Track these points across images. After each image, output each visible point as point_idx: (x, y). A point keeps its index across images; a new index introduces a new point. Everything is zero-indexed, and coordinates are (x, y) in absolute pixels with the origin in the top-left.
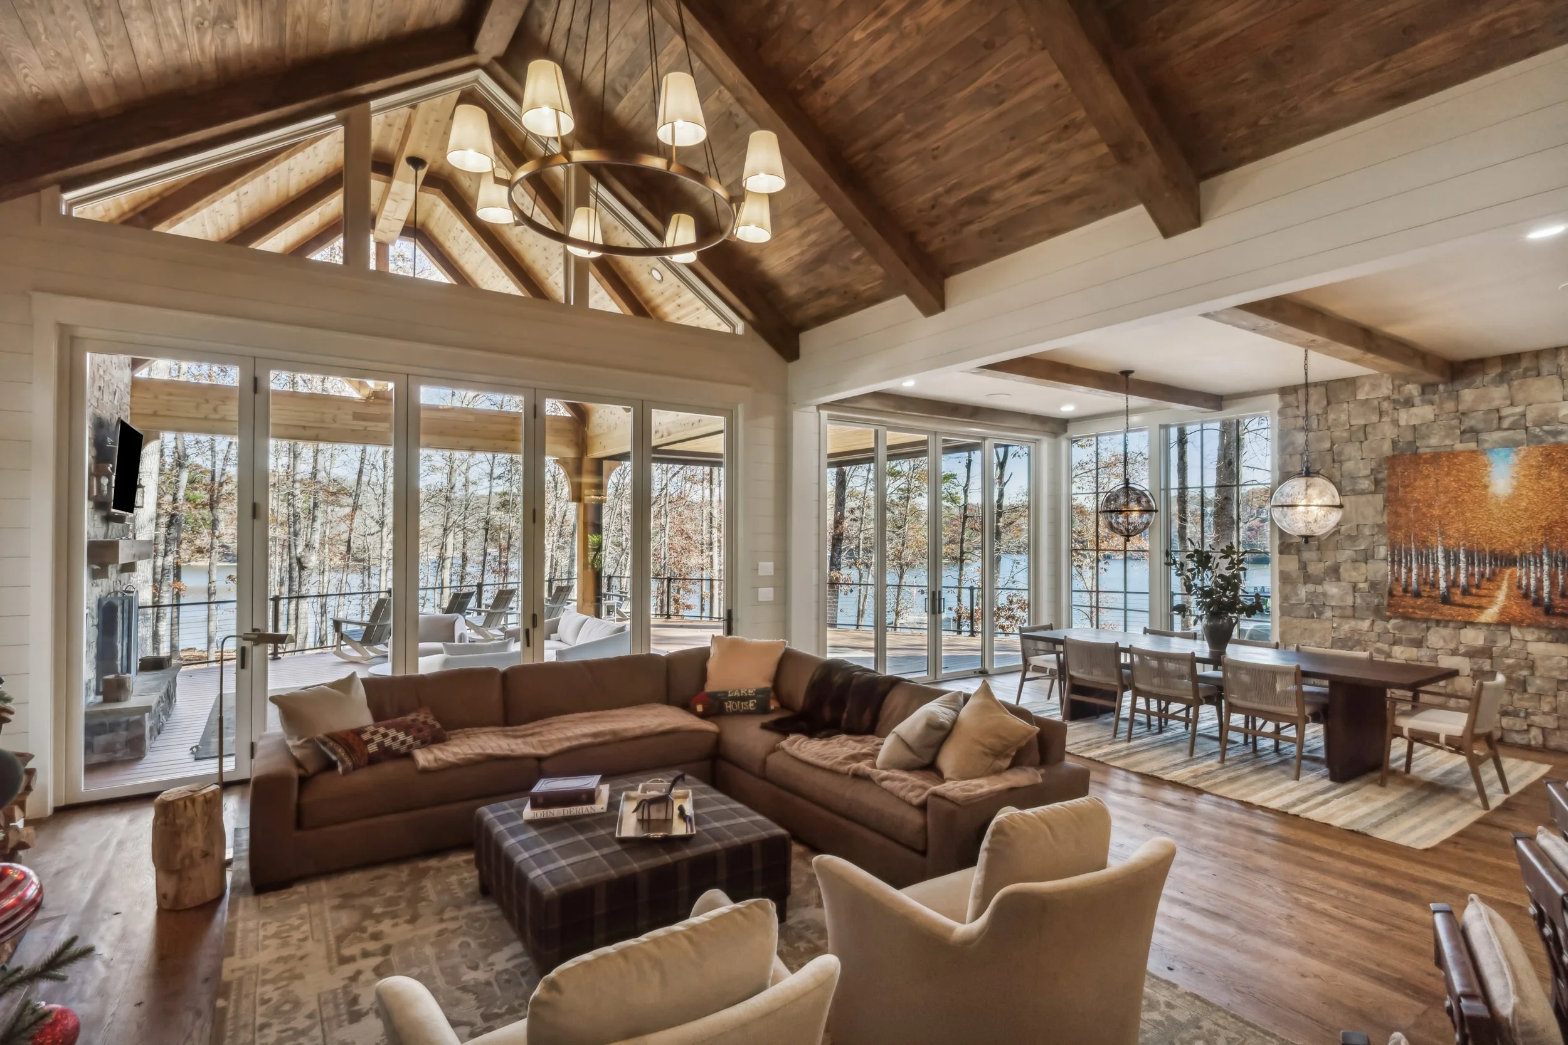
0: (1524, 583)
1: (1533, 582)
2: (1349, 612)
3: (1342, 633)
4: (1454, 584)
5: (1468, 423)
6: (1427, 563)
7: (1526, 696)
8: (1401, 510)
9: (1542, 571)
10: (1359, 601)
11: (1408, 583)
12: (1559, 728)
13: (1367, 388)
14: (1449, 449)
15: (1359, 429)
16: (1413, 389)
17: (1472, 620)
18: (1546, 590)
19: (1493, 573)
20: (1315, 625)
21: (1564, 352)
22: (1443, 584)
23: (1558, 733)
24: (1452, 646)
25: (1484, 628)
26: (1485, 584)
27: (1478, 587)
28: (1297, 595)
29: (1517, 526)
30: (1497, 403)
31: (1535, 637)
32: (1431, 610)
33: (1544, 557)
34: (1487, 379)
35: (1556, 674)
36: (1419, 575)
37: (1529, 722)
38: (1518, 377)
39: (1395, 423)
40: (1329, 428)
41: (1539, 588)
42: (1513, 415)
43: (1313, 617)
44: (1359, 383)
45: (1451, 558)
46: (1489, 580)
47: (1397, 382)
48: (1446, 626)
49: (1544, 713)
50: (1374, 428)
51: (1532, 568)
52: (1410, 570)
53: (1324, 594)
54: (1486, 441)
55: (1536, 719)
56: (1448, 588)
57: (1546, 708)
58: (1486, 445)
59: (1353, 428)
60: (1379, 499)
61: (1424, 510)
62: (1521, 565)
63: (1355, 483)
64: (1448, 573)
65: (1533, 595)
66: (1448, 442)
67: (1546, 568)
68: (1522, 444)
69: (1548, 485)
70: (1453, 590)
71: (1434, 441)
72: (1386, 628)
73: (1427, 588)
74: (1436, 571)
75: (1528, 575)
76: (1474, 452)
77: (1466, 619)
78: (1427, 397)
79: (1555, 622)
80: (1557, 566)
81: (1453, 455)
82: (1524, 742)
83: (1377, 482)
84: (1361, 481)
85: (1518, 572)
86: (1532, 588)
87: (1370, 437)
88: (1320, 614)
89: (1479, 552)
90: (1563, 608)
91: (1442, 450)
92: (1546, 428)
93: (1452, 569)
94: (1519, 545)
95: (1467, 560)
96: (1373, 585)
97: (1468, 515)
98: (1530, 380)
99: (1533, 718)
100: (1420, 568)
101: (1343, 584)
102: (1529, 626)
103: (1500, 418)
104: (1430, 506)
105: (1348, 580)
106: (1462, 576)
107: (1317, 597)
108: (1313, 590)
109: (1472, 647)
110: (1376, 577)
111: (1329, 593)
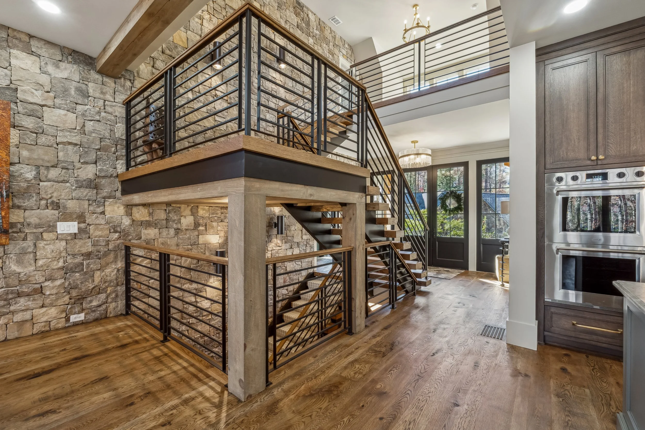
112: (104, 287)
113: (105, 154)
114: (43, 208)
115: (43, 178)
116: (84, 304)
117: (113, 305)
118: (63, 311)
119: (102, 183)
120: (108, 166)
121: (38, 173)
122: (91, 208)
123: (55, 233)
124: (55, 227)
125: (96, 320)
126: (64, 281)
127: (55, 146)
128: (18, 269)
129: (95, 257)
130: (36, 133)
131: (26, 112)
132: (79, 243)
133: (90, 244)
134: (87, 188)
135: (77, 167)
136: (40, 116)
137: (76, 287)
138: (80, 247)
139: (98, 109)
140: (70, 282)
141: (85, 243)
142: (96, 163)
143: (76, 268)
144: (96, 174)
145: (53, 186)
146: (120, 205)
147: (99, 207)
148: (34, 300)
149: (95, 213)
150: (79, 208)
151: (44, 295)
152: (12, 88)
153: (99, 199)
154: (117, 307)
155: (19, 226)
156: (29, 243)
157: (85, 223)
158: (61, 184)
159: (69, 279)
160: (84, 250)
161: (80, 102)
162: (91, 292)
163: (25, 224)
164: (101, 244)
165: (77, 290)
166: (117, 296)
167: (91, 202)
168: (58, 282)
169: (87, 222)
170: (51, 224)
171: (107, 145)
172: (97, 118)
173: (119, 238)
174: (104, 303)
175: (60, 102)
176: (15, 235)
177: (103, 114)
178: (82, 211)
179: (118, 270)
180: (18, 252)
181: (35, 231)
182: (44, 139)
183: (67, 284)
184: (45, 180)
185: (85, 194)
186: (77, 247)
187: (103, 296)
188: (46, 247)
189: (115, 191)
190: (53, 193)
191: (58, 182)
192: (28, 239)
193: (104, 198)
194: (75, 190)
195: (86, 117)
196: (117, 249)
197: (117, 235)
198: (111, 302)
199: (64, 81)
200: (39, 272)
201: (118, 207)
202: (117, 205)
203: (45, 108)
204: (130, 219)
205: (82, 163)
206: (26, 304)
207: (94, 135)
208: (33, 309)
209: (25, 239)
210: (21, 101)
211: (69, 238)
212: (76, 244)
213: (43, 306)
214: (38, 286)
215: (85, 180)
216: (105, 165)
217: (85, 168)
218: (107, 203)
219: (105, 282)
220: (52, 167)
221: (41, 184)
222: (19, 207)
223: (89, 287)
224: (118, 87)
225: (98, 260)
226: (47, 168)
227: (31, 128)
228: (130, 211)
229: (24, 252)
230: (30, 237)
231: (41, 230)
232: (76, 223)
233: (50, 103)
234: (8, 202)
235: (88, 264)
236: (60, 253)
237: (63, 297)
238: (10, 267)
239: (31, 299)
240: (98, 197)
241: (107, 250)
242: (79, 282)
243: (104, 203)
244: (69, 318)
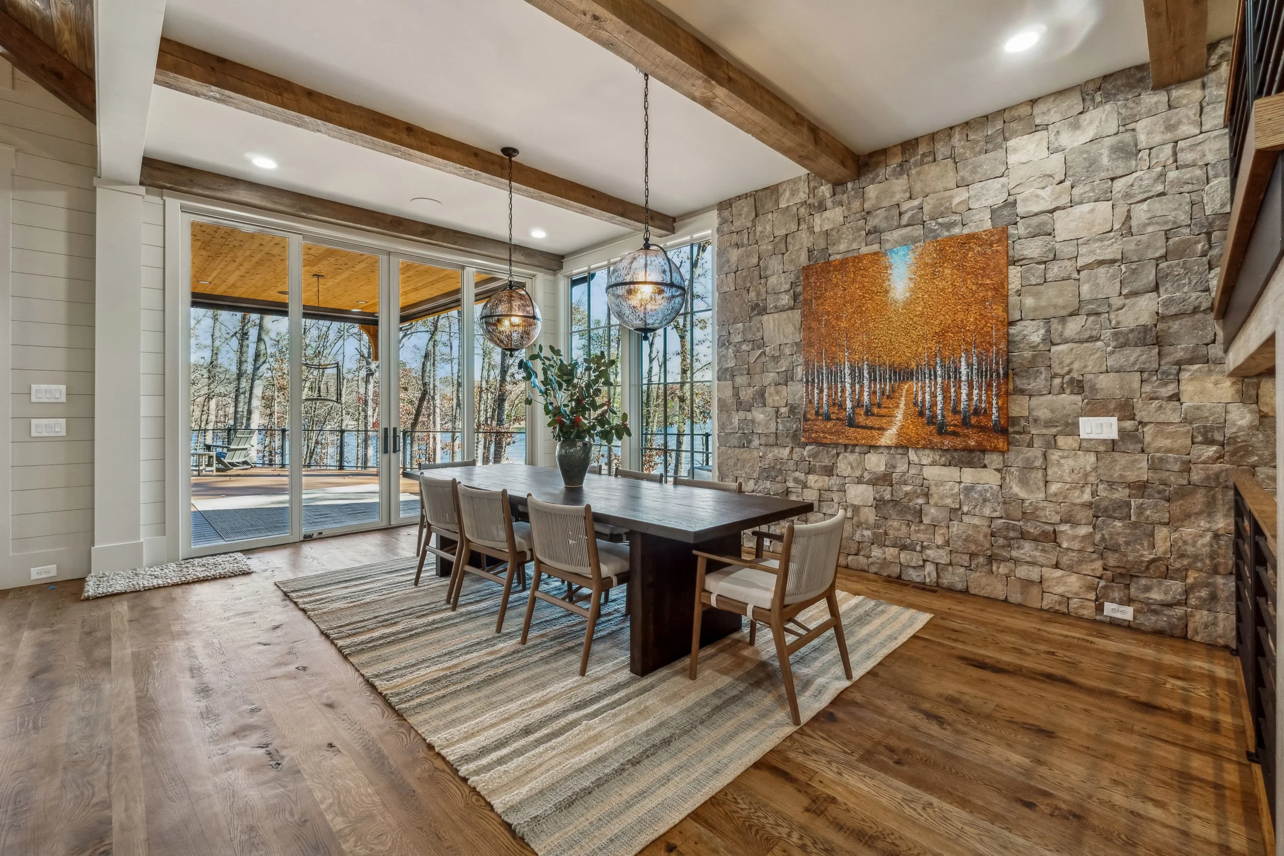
0: (920, 399)
1: (927, 397)
2: (772, 440)
3: (767, 462)
4: (858, 404)
5: (873, 222)
6: (836, 382)
7: (922, 527)
8: (815, 325)
9: (936, 384)
10: (780, 427)
11: (820, 407)
12: (951, 564)
13: (788, 194)
14: (856, 254)
15: (781, 240)
16: (825, 190)
17: (873, 443)
18: (939, 406)
19: (893, 390)
20: (745, 454)
21: (957, 129)
22: (849, 404)
23: (950, 568)
24: (858, 473)
25: (886, 451)
26: (885, 402)
27: (879, 406)
28: (731, 423)
29: (914, 334)
30: (897, 198)
31: (930, 460)
32: (837, 433)
33: (938, 368)
34: (889, 169)
35: (948, 501)
36: (829, 396)
37: (925, 557)
38: (916, 165)
39: (811, 229)
40: (757, 243)
41: (934, 404)
42: (911, 209)
43: (744, 446)
44: (781, 190)
45: (856, 375)
46: (889, 397)
47: (812, 185)
48: (853, 452)
49: (938, 547)
50: (793, 238)
51: (927, 381)
52: (821, 391)
53: (753, 421)
54: (888, 241)
55: (930, 553)
56: (853, 408)
57: (939, 541)
58: (888, 246)
59: (777, 240)
60: (797, 315)
61: (834, 323)
62: (917, 379)
63: (778, 300)
64: (853, 391)
65: (927, 412)
66: (855, 246)
67: (939, 380)
68: (920, 241)
69: (941, 285)
70: (858, 410)
71: (842, 247)
72: (802, 455)
73: (836, 409)
74: (843, 391)
75: (923, 388)
76: (876, 254)
77: (870, 443)
78: (838, 197)
79: (947, 442)
80: (949, 378)
81: (859, 259)
82: (918, 580)
83: (795, 297)
84: (782, 296)
85: (915, 386)
86: (927, 405)
87: (790, 248)
88: (749, 442)
89: (880, 366)
90: (955, 425)
91: (850, 255)
92: (940, 220)
93: (857, 386)
94: (916, 355)
95: (870, 376)
96: (793, 409)
97: (871, 325)
98: (926, 167)
99: (928, 552)
100: (829, 388)
101: (768, 409)
102: (924, 447)
103: (900, 214)
104: (838, 318)
105: (771, 405)
106: (866, 394)
107: (747, 425)
108: (743, 417)
109: (875, 473)
110: (794, 400)
111: (757, 420)
112: (1178, 565)
113: (1178, 264)
114: (1056, 392)
115: (1057, 339)
116: (1132, 590)
117: (1201, 616)
118: (1091, 588)
119: (1172, 330)
120: (1186, 289)
121: (1048, 331)
122: (1147, 388)
123: (1076, 437)
124: (1076, 425)
125: (1159, 633)
126: (1091, 530)
127: (1075, 275)
128: (1022, 494)
129: (1156, 495)
130: (1045, 263)
131: (1029, 233)
132: (1122, 460)
133: (1144, 464)
134: (1136, 345)
135: (1114, 307)
136: (1049, 231)
137: (1115, 549)
138: (1124, 469)
139: (1159, 169)
140: (1103, 535)
141: (1135, 461)
142: (1156, 289)
143: (1114, 510)
144: (1157, 313)
145: (1072, 350)
146: (1220, 377)
147: (1165, 384)
148: (1043, 551)
149: (1157, 399)
150: (1121, 388)
151: (1060, 546)
152: (1010, 203)
153: (1164, 368)
154: (1215, 624)
155: (1023, 423)
156: (1035, 453)
157: (1133, 419)
158: (1086, 345)
159: (1102, 529)
160: (1132, 476)
161: (1119, 172)
162: (1147, 568)
163: (1031, 419)
164: (1169, 467)
165: (1116, 555)
166: (1213, 597)
167: (1145, 375)
168: (1084, 530)
169: (1137, 418)
170: (1070, 421)
171: (1182, 241)
172: (1159, 188)
173: (1220, 457)
174: (1179, 603)
175: (1082, 191)
176: (1017, 436)
177: (1172, 175)
178: (1126, 394)
179: (1216, 536)
180: (1020, 464)
181: (1044, 431)
182: (1056, 270)
183: (1098, 537)
184: (1059, 341)
185: (1132, 359)
186: (1117, 468)
187: (1176, 587)
188: (1062, 461)
189: (1207, 345)
190: (1072, 363)
191: (1081, 342)
192: (1035, 445)
193: (1179, 363)
194: (1113, 352)
195: (1131, 197)
196: (1213, 484)
197: (1211, 451)
198: (1196, 607)
199: (1087, 147)
200: (1051, 505)
201: (1216, 383)
202: (1213, 378)
203: (1056, 214)
204: (1251, 411)
205: (1127, 296)
206: (1032, 553)
207: (1150, 229)
208: (1042, 566)
209: (1030, 445)
210: (1022, 218)
211: (1102, 448)
212: (1114, 461)
213: (1057, 566)
214: (1050, 528)
215: (1132, 331)
216: (1179, 288)
217: (1134, 304)
218: (1185, 376)
219: (1182, 556)
220: (1071, 315)
221: (1054, 349)
222: (1022, 392)
223: (1142, 555)
224: (1210, 93)
225: (1163, 502)
226: (1063, 319)
227: (1036, 256)
228: (1253, 392)
229: (1028, 467)
230: (1037, 443)
231: (1054, 431)
232: (1114, 420)
233: (1065, 200)
234: (1007, 383)
235: (1140, 507)
236: (1086, 475)
237: (1092, 561)
238: (1011, 488)
239: (1040, 548)
240: (1163, 362)
241: (1185, 482)
242: (1121, 540)
243: (1178, 374)
244: (1102, 605)
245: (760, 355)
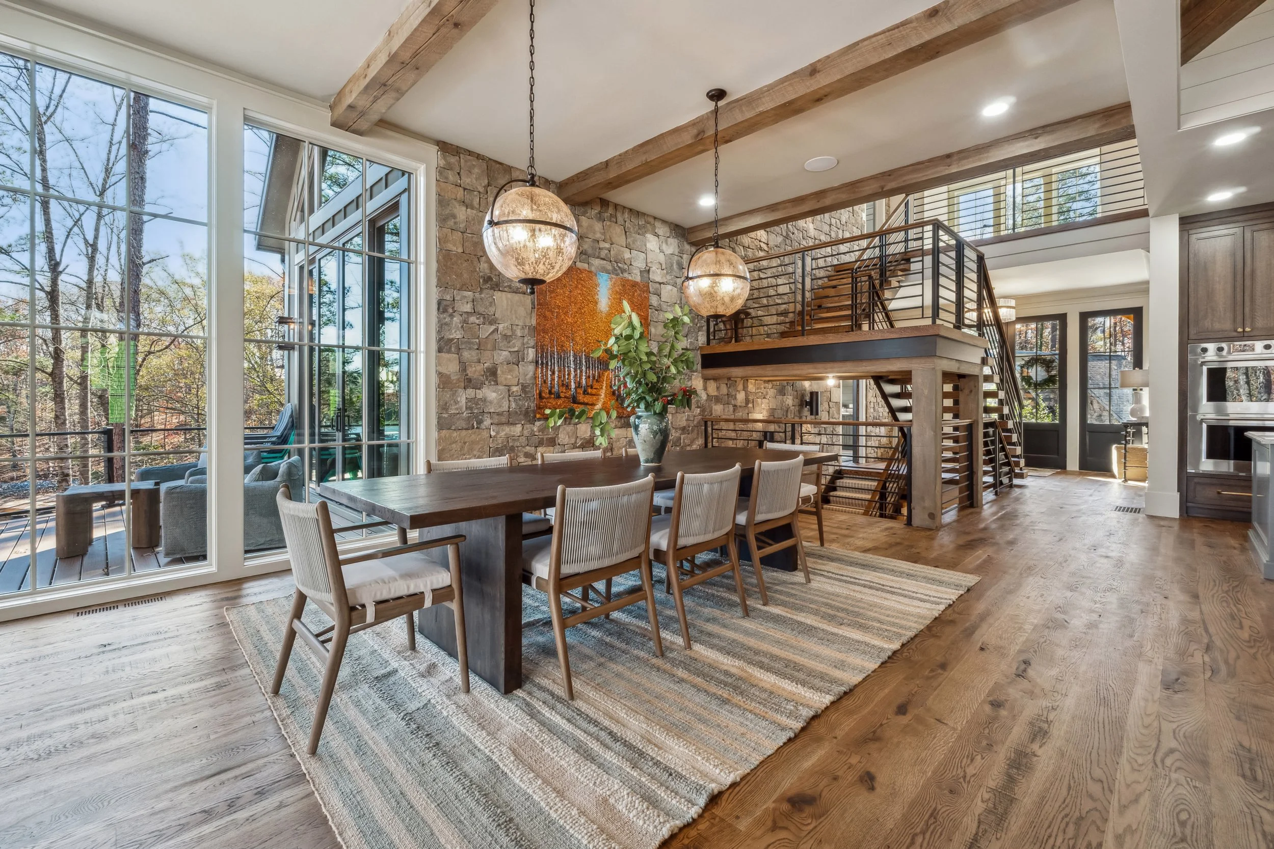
0: (613, 383)
2: (504, 418)
3: (500, 441)
4: (579, 385)
6: (564, 367)
8: (547, 313)
10: (513, 405)
11: (552, 387)
19: (599, 376)
20: (473, 436)
22: (573, 385)
24: (573, 441)
26: (596, 385)
27: (592, 388)
28: (456, 403)
30: (597, 236)
34: (593, 213)
36: (559, 377)
38: (607, 219)
42: (605, 249)
43: (473, 428)
45: (577, 362)
46: (597, 381)
48: (569, 424)
52: (553, 373)
53: (484, 400)
54: (594, 265)
56: (576, 388)
58: (595, 269)
60: (529, 300)
61: (562, 316)
64: (576, 375)
65: (616, 392)
68: (610, 273)
70: (579, 390)
72: (533, 430)
73: (564, 389)
74: (569, 374)
76: (590, 272)
85: (610, 374)
88: (480, 422)
89: (592, 357)
92: (619, 265)
93: (578, 372)
95: (586, 364)
97: (587, 325)
98: (612, 224)
100: (559, 371)
101: (501, 387)
103: (599, 248)
104: (566, 313)
105: (504, 383)
106: (584, 377)
107: (477, 404)
108: (473, 395)
109: (584, 438)
110: (525, 380)
111: (489, 399)
120: (694, 338)
129: (687, 432)
130: (659, 311)
133: (685, 418)
136: (659, 294)
138: (680, 421)
141: (682, 417)
142: (687, 336)
143: (677, 442)
147: (689, 381)
152: (647, 270)
160: (682, 424)
161: (678, 276)
164: (690, 419)
173: (700, 413)
175: (669, 278)
182: (661, 316)
189: (698, 364)
196: (699, 425)
197: (698, 410)
199: (671, 256)
201: (699, 381)
203: (661, 286)
210: (651, 282)
211: (674, 412)
212: (677, 418)
218: (693, 377)
225: (688, 435)
227: (656, 306)
228: (706, 385)
233: (664, 280)
235: (684, 439)
241: (693, 425)
245: (493, 332)
